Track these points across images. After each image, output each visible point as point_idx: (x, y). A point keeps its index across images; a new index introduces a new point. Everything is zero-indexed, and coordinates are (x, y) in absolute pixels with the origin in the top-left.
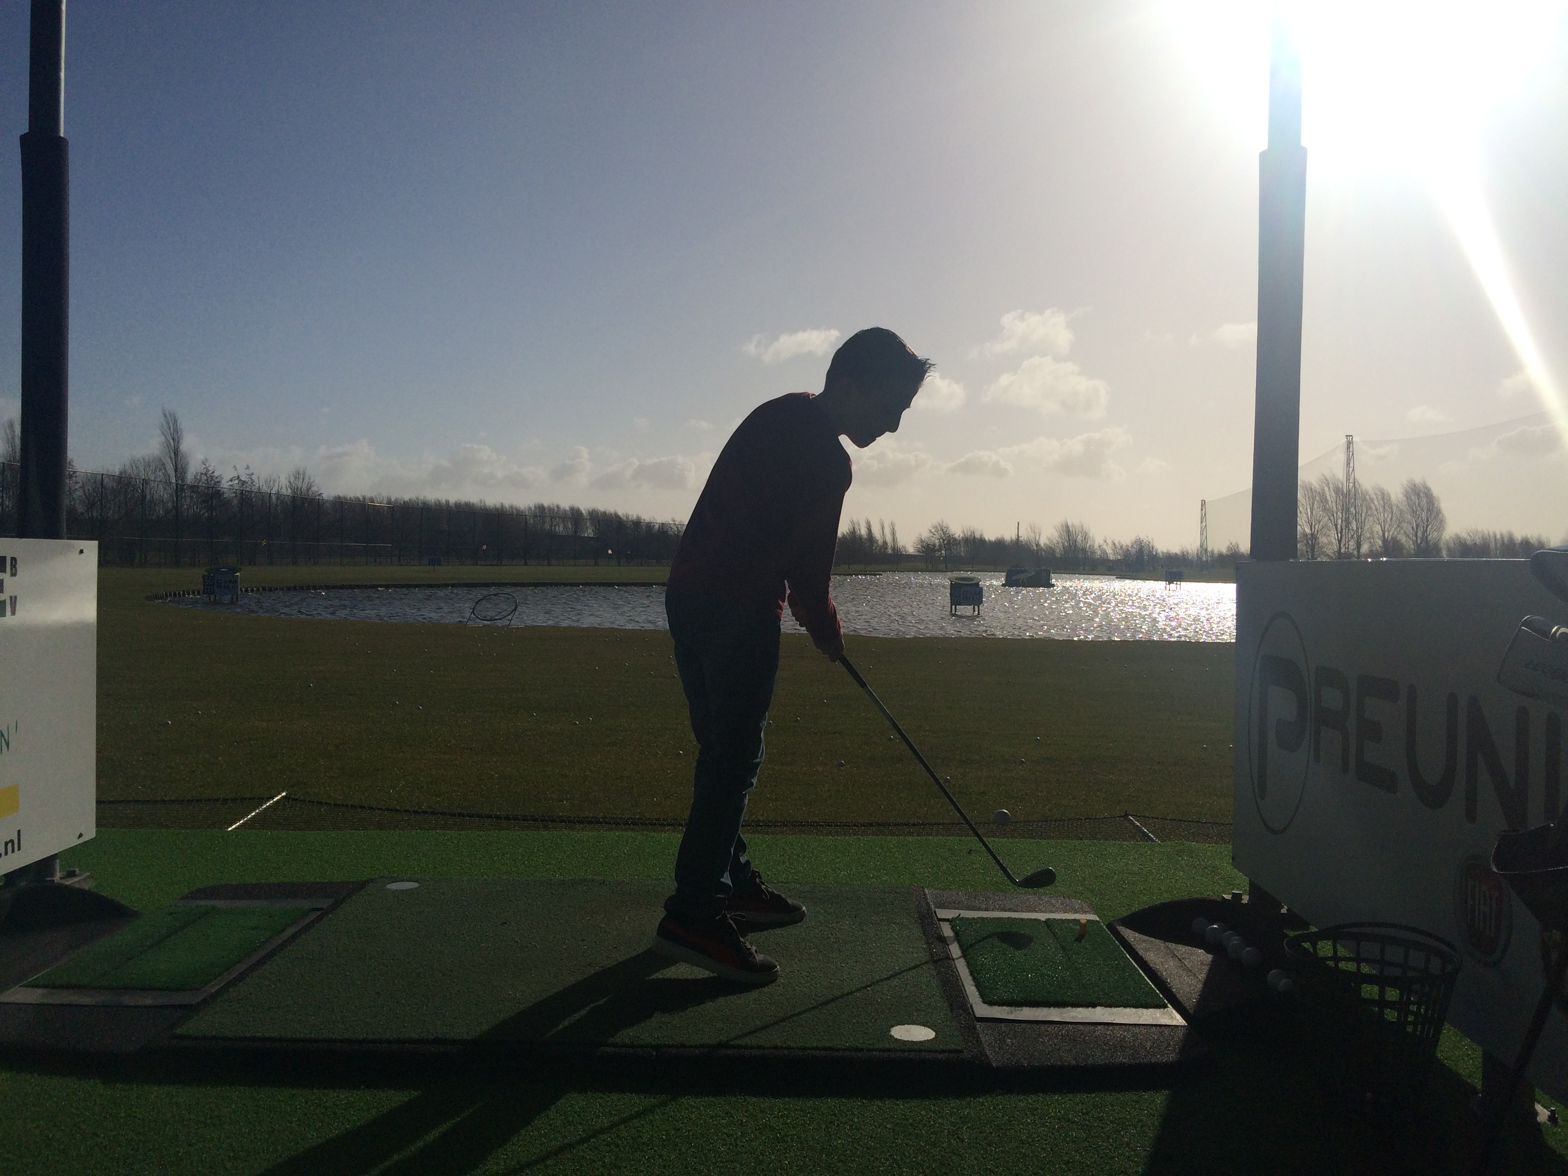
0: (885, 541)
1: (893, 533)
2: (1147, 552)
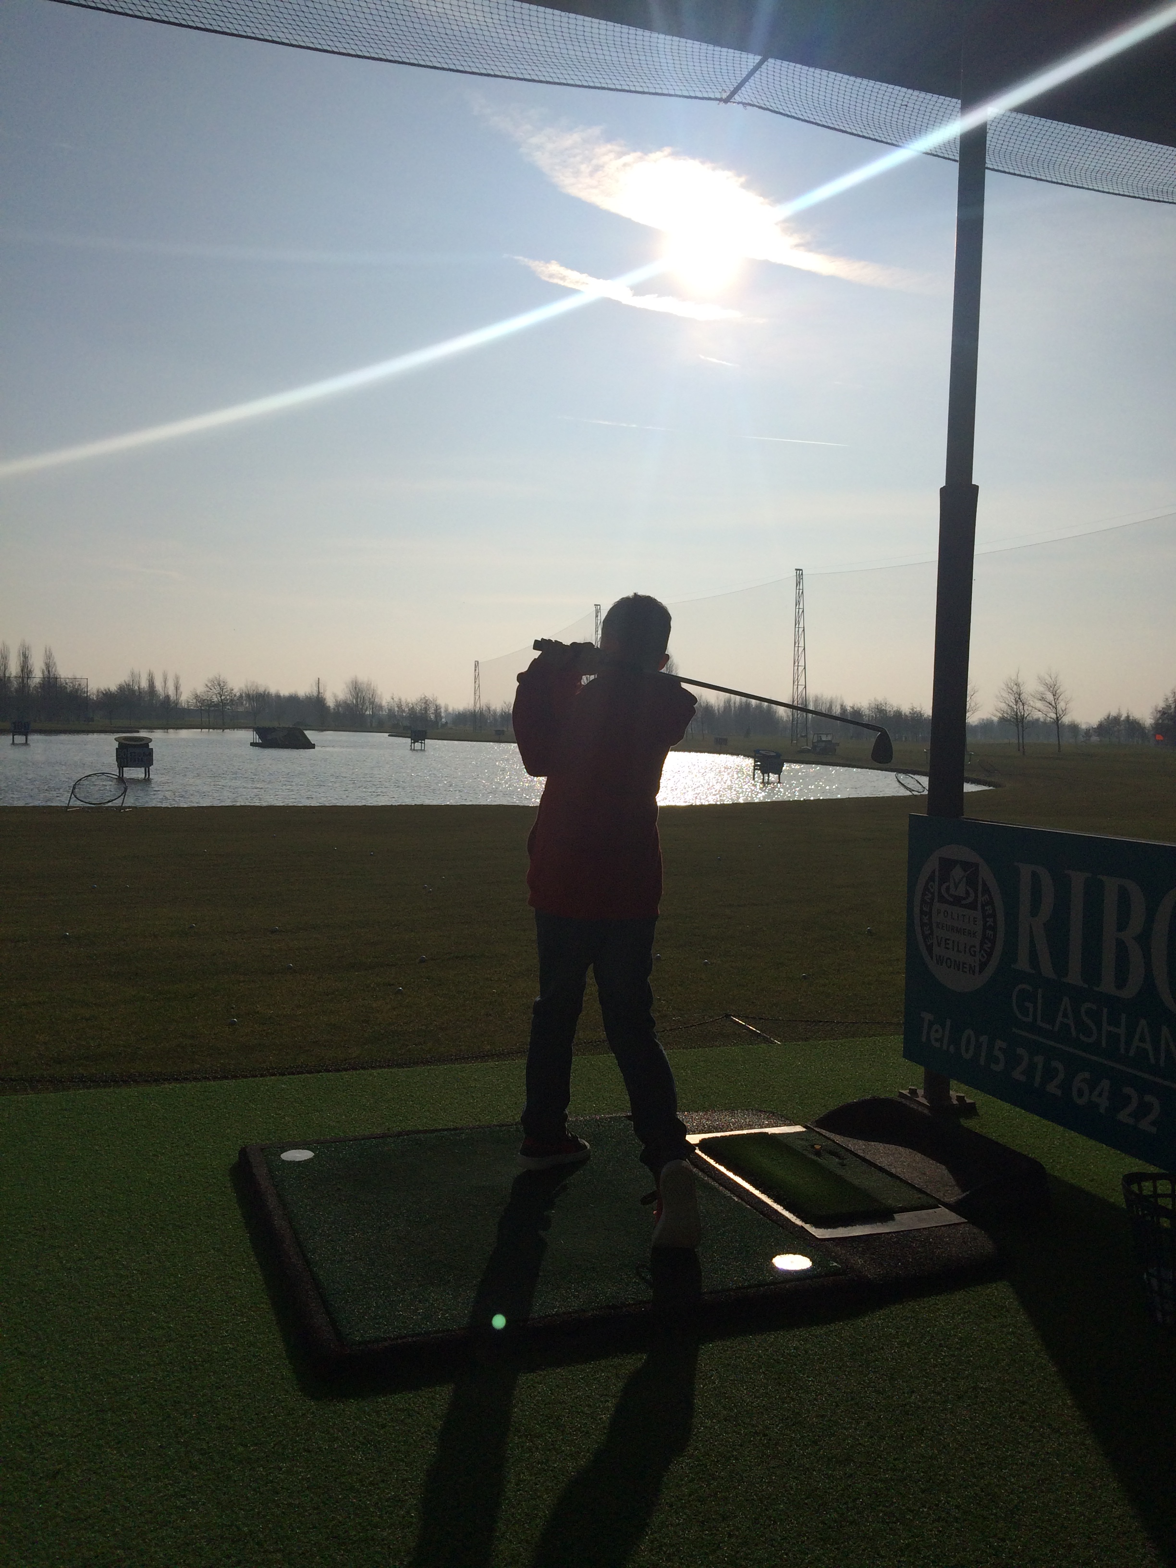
0: (168, 696)
1: (177, 688)
2: (432, 710)
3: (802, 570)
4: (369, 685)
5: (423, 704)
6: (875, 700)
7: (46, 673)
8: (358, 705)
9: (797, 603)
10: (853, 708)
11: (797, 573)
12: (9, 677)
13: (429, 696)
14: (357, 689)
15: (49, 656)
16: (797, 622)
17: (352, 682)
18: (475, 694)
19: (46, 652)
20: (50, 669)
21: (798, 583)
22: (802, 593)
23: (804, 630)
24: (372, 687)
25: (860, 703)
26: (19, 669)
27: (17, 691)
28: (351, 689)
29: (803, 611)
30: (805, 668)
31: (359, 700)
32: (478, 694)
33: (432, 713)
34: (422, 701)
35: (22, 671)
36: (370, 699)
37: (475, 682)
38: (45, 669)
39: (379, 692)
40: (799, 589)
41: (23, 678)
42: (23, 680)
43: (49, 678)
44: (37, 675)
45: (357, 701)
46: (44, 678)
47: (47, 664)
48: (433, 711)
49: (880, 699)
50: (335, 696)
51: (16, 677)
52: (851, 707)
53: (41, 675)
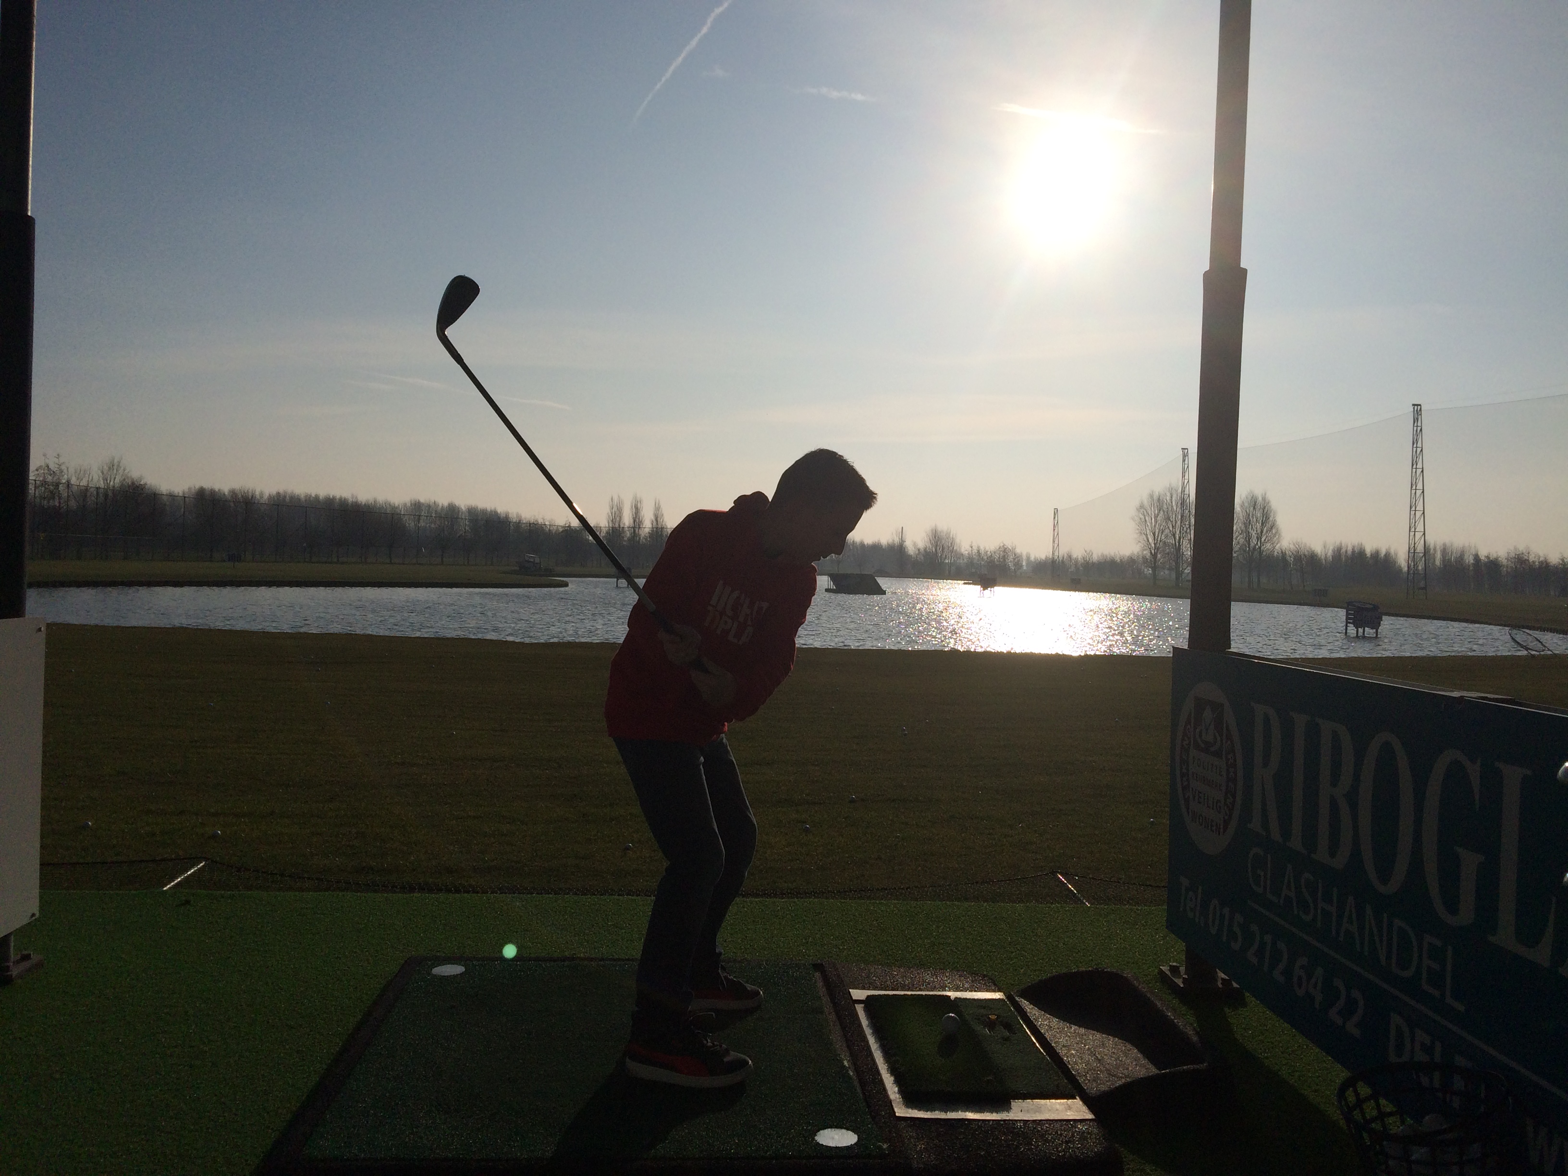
2: (1011, 558)
3: (1420, 405)
4: (948, 534)
5: (1001, 553)
6: (1515, 549)
7: (655, 524)
8: (937, 553)
9: (1415, 442)
10: (1488, 557)
11: (1414, 408)
12: (623, 528)
13: (1009, 545)
14: (936, 538)
15: (657, 508)
16: (1414, 463)
17: (932, 530)
18: (1054, 542)
19: (655, 505)
20: (659, 519)
21: (1415, 420)
22: (1421, 430)
23: (1422, 471)
24: (951, 536)
25: (1497, 552)
26: (632, 521)
27: (629, 540)
28: (931, 537)
29: (1422, 450)
30: (1424, 513)
31: (938, 548)
32: (1056, 542)
33: (1011, 562)
34: (1001, 549)
35: (634, 521)
36: (949, 547)
37: (1054, 530)
38: (654, 520)
39: (957, 541)
40: (1417, 426)
41: (634, 528)
42: (634, 531)
43: (657, 528)
44: (647, 525)
45: (936, 550)
46: (653, 528)
47: (656, 516)
48: (1012, 560)
49: (1521, 548)
50: (915, 544)
51: (628, 527)
52: (1485, 557)
53: (650, 526)
